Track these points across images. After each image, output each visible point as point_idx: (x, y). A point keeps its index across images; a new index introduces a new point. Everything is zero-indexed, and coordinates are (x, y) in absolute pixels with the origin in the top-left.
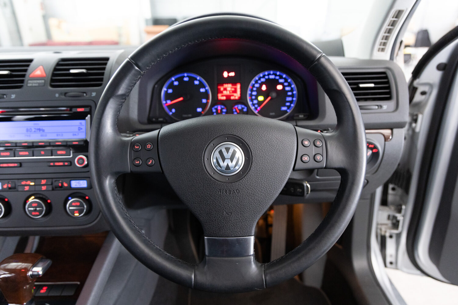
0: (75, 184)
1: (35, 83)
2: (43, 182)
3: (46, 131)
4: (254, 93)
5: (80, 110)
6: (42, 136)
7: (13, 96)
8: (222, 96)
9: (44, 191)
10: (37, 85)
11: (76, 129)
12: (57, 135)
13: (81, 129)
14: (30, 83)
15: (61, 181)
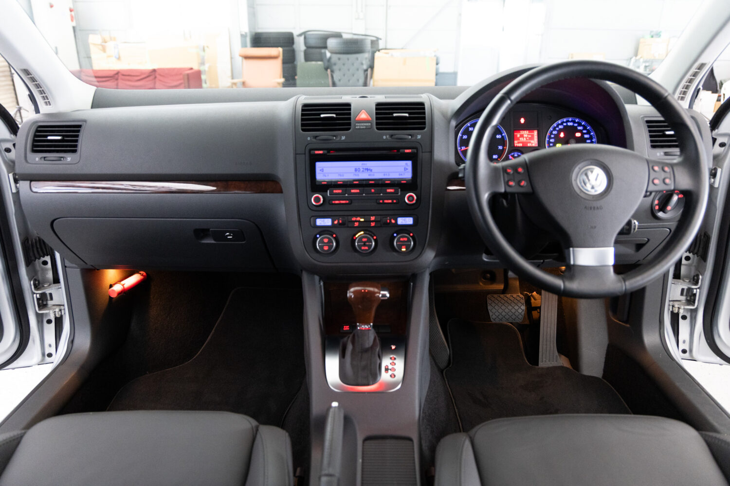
0: (401, 221)
1: (362, 126)
2: (373, 218)
3: (373, 171)
4: (552, 140)
5: (407, 151)
6: (369, 175)
7: (343, 138)
8: (518, 143)
9: (373, 227)
10: (365, 127)
11: (402, 169)
12: (384, 175)
13: (407, 169)
14: (357, 126)
15: (388, 218)
